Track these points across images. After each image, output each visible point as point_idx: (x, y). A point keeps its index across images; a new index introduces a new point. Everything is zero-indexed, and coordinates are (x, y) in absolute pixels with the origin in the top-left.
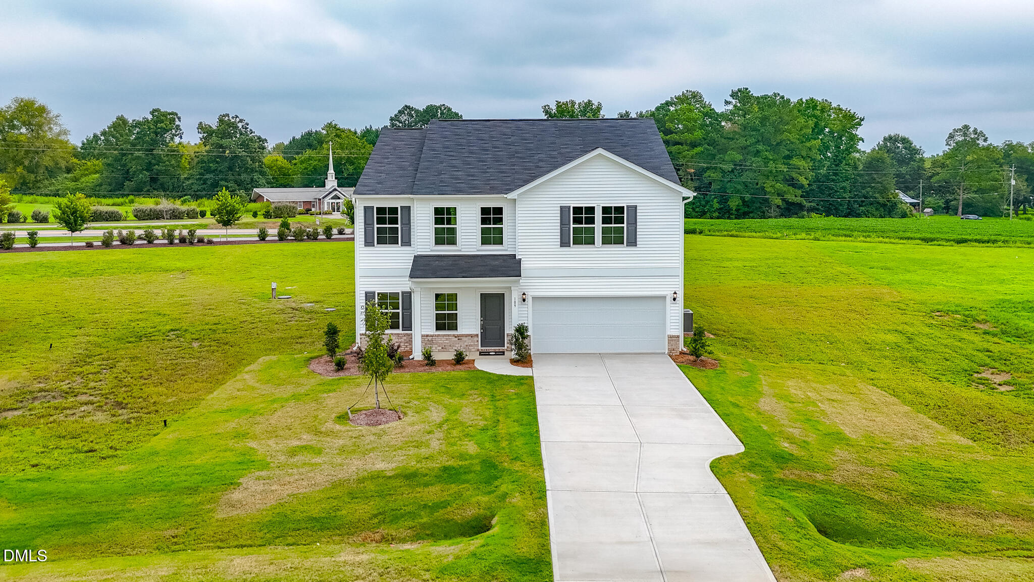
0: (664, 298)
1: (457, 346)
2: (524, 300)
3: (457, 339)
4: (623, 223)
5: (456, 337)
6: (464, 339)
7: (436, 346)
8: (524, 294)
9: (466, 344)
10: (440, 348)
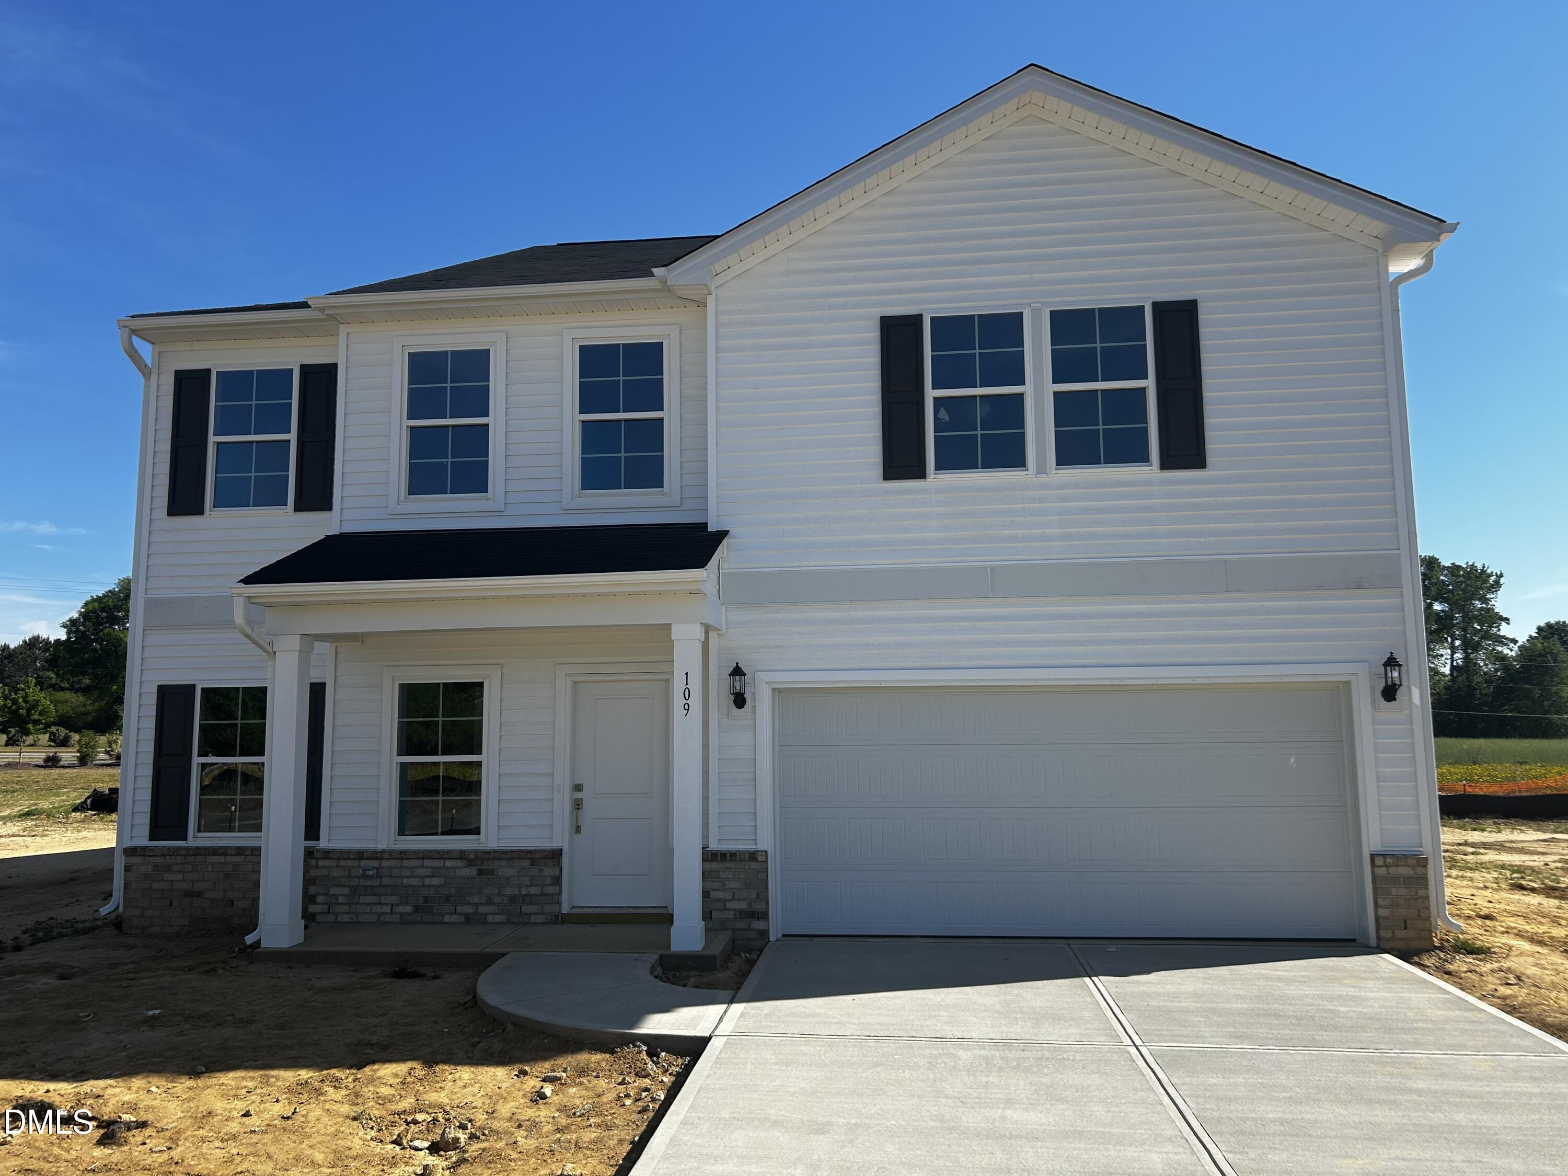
0: (1344, 689)
1: (476, 899)
2: (739, 701)
3: (473, 872)
4: (1145, 377)
5: (470, 863)
6: (506, 870)
7: (393, 899)
8: (737, 672)
9: (509, 891)
10: (409, 909)
